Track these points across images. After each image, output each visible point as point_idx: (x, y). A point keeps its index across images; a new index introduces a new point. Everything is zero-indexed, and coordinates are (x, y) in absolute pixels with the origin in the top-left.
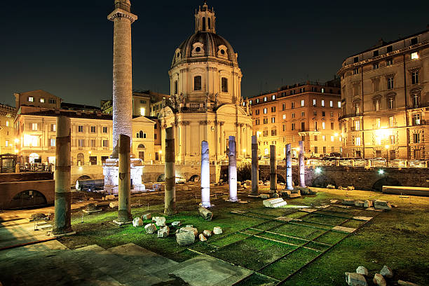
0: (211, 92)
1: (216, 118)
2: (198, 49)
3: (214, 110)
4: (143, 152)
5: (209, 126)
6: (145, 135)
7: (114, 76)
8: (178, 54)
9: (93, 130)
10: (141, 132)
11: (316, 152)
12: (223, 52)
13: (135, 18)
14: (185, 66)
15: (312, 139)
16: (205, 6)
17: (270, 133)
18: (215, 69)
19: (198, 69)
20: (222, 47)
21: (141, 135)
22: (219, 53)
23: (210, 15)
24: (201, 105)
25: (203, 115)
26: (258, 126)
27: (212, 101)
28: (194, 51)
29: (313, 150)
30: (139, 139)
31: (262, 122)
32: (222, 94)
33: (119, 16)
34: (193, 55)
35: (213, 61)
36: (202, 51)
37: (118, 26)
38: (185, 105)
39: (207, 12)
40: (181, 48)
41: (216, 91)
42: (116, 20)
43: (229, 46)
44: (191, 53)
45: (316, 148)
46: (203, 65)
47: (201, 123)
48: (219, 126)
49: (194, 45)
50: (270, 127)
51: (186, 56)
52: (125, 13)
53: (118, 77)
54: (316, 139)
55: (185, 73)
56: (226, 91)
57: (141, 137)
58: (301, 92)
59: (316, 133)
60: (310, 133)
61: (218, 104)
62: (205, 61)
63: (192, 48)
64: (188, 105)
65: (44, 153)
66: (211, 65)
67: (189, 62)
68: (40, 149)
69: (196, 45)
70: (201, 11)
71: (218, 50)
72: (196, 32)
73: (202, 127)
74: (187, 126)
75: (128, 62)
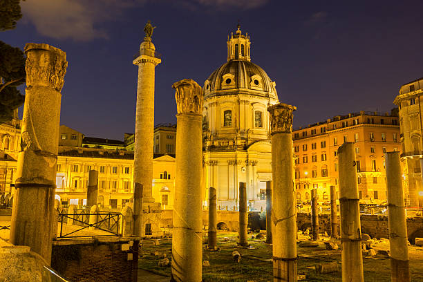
0: (242, 127)
1: (247, 157)
2: (229, 81)
3: (245, 148)
4: (167, 196)
5: (239, 166)
6: (169, 176)
7: (136, 119)
8: (208, 86)
9: (115, 170)
10: (165, 174)
11: (376, 197)
12: (256, 82)
13: (159, 61)
14: (215, 99)
15: (369, 181)
16: (239, 31)
17: (319, 173)
18: (246, 102)
19: (228, 102)
20: (257, 77)
21: (166, 176)
22: (253, 83)
23: (244, 41)
24: (231, 143)
25: (232, 154)
26: (306, 165)
27: (242, 138)
28: (224, 83)
29: (372, 196)
30: (163, 180)
31: (310, 159)
32: (256, 130)
33: (143, 61)
34: (223, 88)
35: (245, 93)
36: (233, 82)
37: (142, 71)
38: (213, 143)
39: (240, 38)
40: (211, 80)
41: (249, 126)
42: (140, 65)
43: (265, 74)
44: (221, 85)
45: (376, 193)
46: (233, 98)
47: (230, 163)
48: (250, 167)
49: (224, 77)
50: (320, 165)
51: (216, 88)
52: (149, 58)
53: (140, 120)
54: (375, 182)
55: (214, 108)
56: (261, 126)
57: (165, 178)
58: (354, 124)
59: (375, 174)
60: (367, 174)
61: (249, 142)
62: (236, 93)
63: (222, 80)
64: (216, 143)
65: (66, 195)
66: (242, 98)
67: (218, 95)
68: (62, 191)
69: (226, 77)
70: (234, 38)
71: (251, 81)
72: (228, 60)
73: (232, 167)
74: (215, 167)
75: (151, 105)
